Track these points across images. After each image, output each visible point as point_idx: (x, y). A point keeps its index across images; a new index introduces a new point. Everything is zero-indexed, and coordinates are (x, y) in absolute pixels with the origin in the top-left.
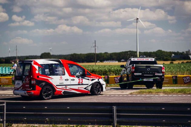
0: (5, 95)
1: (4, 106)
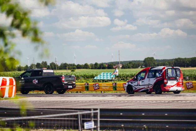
0: (105, 101)
1: (97, 113)
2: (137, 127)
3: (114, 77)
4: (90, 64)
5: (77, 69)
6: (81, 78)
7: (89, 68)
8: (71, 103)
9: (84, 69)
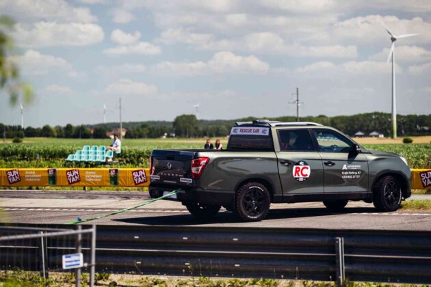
0: (94, 209)
2: (171, 266)
3: (112, 156)
4: (56, 127)
6: (38, 158)
7: (54, 137)
8: (19, 212)
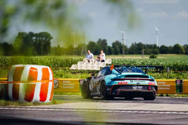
5: (160, 55)
9: (173, 55)
